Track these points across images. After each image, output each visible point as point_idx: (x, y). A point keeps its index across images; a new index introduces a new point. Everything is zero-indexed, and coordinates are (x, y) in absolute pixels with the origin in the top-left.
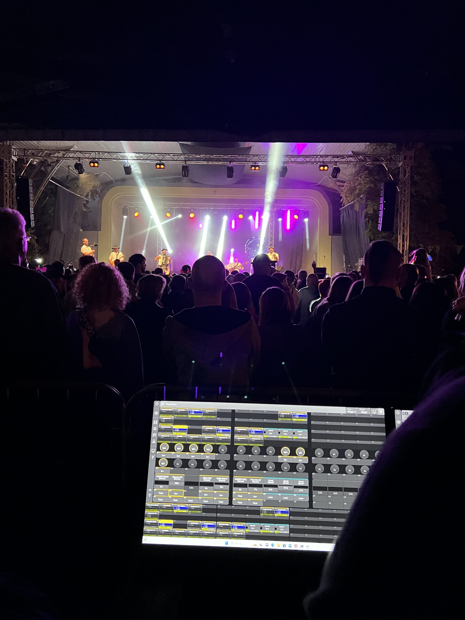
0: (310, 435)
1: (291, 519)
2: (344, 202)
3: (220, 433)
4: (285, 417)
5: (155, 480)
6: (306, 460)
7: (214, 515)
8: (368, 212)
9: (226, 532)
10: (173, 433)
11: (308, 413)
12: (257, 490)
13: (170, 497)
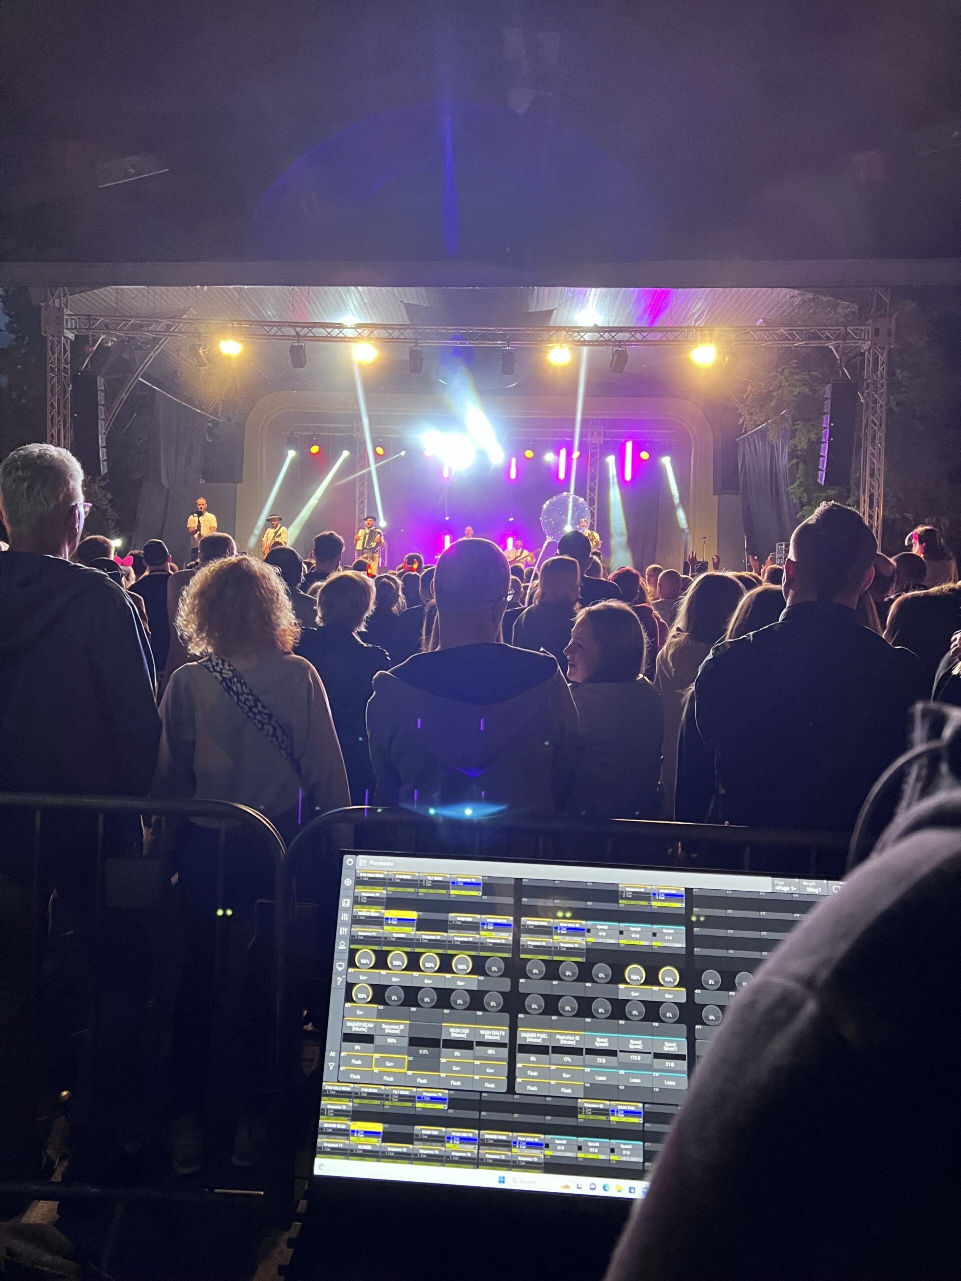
0: (691, 940)
1: (649, 1130)
2: (745, 425)
3: (487, 930)
4: (633, 898)
5: (344, 1032)
6: (681, 995)
7: (474, 1115)
8: (796, 446)
9: (500, 1154)
10: (385, 927)
11: (686, 888)
12: (570, 1061)
13: (376, 1070)
